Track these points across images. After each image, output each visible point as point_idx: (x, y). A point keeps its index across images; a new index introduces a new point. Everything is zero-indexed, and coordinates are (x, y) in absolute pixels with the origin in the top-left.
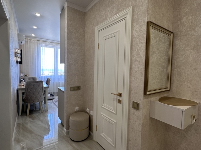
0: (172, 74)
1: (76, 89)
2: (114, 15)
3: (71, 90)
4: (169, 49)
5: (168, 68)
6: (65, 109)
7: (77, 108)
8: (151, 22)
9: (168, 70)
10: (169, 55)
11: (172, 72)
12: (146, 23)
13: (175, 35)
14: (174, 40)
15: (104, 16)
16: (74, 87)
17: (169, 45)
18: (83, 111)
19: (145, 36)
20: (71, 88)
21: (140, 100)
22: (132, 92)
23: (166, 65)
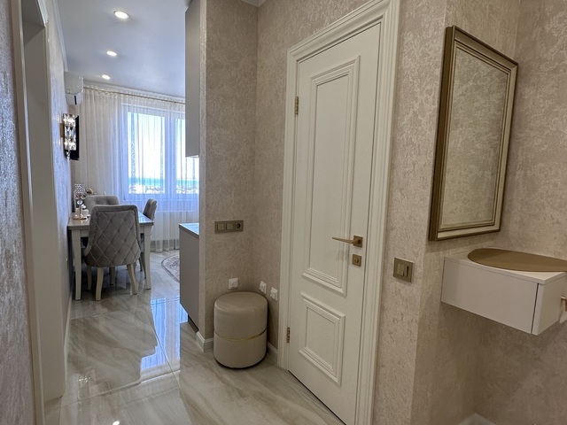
0: (508, 185)
1: (230, 227)
2: (347, 12)
3: (217, 231)
4: (505, 112)
5: (498, 167)
6: (202, 282)
7: (233, 282)
8: (457, 29)
9: (496, 173)
10: (501, 131)
11: (510, 178)
12: (442, 32)
13: (522, 72)
14: (519, 85)
16: (226, 223)
17: (504, 100)
18: (248, 289)
19: (438, 72)
20: (217, 224)
21: (417, 255)
22: (393, 234)
23: (490, 160)
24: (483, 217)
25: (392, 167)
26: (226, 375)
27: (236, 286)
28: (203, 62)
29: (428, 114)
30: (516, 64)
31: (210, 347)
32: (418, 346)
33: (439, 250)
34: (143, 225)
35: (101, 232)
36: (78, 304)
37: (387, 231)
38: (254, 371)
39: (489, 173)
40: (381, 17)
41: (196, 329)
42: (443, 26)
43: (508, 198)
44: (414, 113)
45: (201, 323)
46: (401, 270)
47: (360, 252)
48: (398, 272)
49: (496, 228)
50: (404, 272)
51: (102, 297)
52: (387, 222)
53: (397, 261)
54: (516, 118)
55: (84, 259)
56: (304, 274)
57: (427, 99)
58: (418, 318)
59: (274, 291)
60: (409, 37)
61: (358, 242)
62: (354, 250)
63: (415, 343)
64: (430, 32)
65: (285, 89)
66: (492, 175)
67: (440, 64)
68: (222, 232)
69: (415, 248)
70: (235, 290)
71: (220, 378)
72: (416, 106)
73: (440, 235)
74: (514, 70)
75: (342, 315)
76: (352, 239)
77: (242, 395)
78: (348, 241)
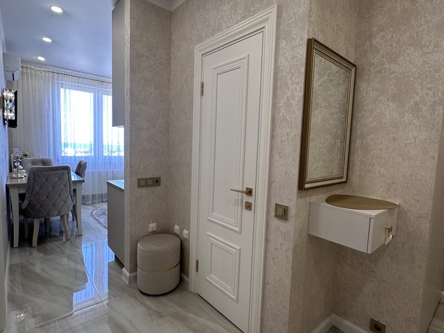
0: (352, 150)
1: (150, 182)
2: (238, 22)
3: (139, 186)
4: (348, 98)
5: (345, 137)
6: (127, 227)
7: (152, 226)
8: (315, 40)
9: (343, 141)
10: (346, 112)
12: (305, 42)
14: (357, 80)
15: (215, 23)
16: (146, 180)
17: (348, 90)
18: (165, 231)
19: (303, 69)
20: (139, 180)
21: (291, 200)
22: (274, 185)
23: (340, 132)
24: (336, 173)
25: (273, 137)
26: (148, 301)
27: (155, 229)
28: (127, 52)
29: (297, 99)
30: (355, 66)
31: (134, 279)
32: (293, 267)
33: (306, 197)
34: (75, 182)
35: (37, 189)
36: (16, 251)
37: (270, 183)
38: (170, 296)
39: (339, 141)
40: (264, 28)
41: (122, 266)
42: (306, 37)
43: (351, 158)
44: (288, 98)
45: (127, 261)
46: (280, 211)
47: (250, 200)
48: (278, 214)
49: (344, 180)
50: (282, 213)
51: (38, 244)
52: (270, 177)
53: (277, 206)
54: (356, 103)
55: (22, 212)
56: (209, 218)
57: (296, 88)
58: (292, 246)
59: (185, 232)
60: (283, 44)
61: (249, 192)
62: (246, 199)
63: (291, 265)
64: (298, 41)
65: (193, 76)
66: (341, 142)
67: (304, 64)
68: (143, 186)
69: (289, 195)
70: (154, 233)
71: (142, 304)
72: (289, 93)
73: (307, 186)
74: (353, 70)
75: (238, 248)
76: (245, 190)
77: (160, 316)
78: (242, 192)
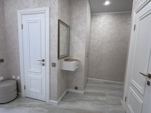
2: (36, 7)
11: (69, 46)
14: (70, 30)
15: (26, 5)
24: (66, 53)
25: (50, 44)
30: (69, 27)
32: (58, 78)
33: (60, 60)
37: (50, 57)
39: (66, 45)
40: (45, 12)
42: (58, 19)
43: (69, 50)
46: (53, 65)
49: (68, 55)
50: (54, 65)
54: (70, 36)
58: (57, 73)
59: (18, 77)
60: (51, 19)
67: (58, 26)
69: (55, 60)
70: (3, 81)
73: (60, 57)
75: (41, 77)
76: (42, 60)
